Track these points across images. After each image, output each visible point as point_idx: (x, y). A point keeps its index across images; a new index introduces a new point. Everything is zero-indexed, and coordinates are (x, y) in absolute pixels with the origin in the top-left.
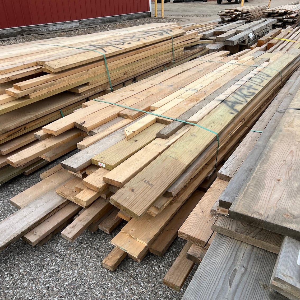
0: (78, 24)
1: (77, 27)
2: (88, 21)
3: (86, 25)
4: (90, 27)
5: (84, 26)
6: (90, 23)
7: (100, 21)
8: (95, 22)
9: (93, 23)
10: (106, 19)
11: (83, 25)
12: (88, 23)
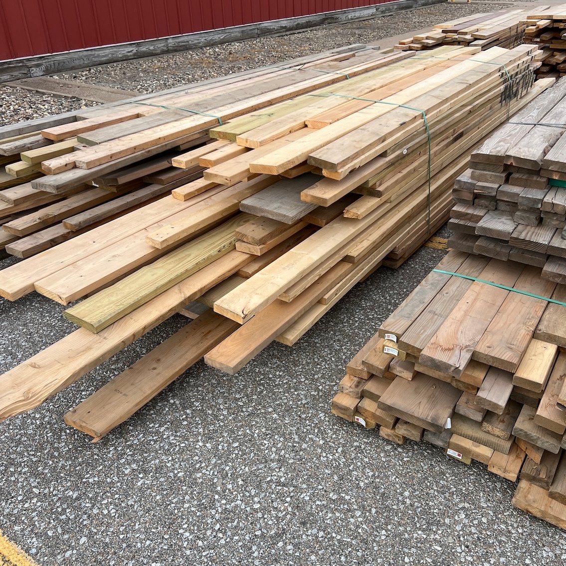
0: (375, 11)
1: (374, 15)
2: (385, 6)
3: (383, 12)
4: (386, 14)
5: (380, 13)
6: (386, 10)
7: (395, 7)
8: (391, 7)
9: (389, 10)
10: (402, 4)
11: (379, 11)
12: (384, 8)
